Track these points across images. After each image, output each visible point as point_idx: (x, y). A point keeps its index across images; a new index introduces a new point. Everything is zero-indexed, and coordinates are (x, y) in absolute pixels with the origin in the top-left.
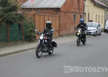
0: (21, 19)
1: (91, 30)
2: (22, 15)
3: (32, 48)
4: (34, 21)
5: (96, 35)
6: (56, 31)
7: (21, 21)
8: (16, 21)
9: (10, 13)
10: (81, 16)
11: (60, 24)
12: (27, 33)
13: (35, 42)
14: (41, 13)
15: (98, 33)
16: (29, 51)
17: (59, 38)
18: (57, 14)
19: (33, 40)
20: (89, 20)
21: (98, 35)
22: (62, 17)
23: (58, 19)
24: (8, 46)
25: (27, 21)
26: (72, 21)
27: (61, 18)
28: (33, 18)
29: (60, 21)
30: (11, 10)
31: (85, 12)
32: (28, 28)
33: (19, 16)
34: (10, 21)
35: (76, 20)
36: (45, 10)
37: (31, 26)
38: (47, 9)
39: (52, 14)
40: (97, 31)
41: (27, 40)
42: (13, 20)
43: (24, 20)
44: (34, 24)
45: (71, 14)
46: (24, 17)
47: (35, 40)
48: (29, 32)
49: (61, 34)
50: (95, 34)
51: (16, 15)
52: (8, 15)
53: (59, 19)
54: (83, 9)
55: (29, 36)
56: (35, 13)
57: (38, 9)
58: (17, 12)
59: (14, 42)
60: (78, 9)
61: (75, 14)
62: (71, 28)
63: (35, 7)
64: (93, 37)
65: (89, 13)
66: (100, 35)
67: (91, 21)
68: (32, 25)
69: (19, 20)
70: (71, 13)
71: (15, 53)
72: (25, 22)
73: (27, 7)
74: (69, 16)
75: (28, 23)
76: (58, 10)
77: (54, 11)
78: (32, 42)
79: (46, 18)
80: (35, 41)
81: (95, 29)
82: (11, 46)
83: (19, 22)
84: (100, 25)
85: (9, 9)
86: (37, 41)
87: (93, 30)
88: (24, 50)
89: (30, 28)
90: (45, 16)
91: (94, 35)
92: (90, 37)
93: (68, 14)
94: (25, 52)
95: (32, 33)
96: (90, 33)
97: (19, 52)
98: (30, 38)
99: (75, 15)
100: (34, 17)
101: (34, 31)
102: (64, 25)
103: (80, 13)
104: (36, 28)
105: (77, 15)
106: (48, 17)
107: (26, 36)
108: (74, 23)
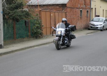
0: (26, 16)
1: (98, 25)
2: (28, 12)
3: (38, 44)
4: (40, 18)
5: (103, 29)
8: (22, 18)
9: (16, 10)
10: (87, 11)
12: (33, 30)
14: (47, 9)
15: (105, 28)
16: (35, 47)
18: (63, 10)
19: (40, 37)
20: (96, 15)
21: (105, 30)
22: (69, 13)
24: (14, 43)
25: (33, 18)
26: (78, 17)
27: (67, 14)
30: (17, 8)
31: (92, 7)
32: (34, 25)
33: (25, 13)
34: (16, 18)
35: (82, 15)
36: (51, 7)
37: (37, 22)
38: (53, 5)
39: (59, 11)
41: (34, 37)
42: (18, 18)
43: (30, 17)
44: (41, 21)
45: (77, 9)
46: (30, 14)
47: (42, 37)
48: (35, 29)
51: (22, 13)
52: (14, 12)
53: (65, 15)
54: (89, 4)
55: (35, 33)
56: (41, 9)
57: (44, 5)
58: (23, 9)
59: (21, 39)
60: (85, 5)
61: (81, 10)
63: (41, 4)
64: (100, 32)
67: (98, 16)
70: (77, 8)
71: (22, 50)
72: (31, 19)
74: (76, 12)
75: (35, 20)
77: (60, 7)
79: (52, 15)
82: (18, 43)
83: (26, 19)
85: (15, 6)
86: (43, 37)
87: (100, 25)
88: (31, 47)
89: (36, 25)
90: (51, 13)
91: (101, 30)
93: (74, 10)
94: (31, 49)
95: (38, 29)
96: (97, 28)
98: (36, 35)
100: (40, 14)
101: (40, 27)
102: (70, 21)
103: (87, 8)
104: (43, 25)
105: (83, 11)
106: (54, 13)
107: (33, 33)
108: (80, 18)
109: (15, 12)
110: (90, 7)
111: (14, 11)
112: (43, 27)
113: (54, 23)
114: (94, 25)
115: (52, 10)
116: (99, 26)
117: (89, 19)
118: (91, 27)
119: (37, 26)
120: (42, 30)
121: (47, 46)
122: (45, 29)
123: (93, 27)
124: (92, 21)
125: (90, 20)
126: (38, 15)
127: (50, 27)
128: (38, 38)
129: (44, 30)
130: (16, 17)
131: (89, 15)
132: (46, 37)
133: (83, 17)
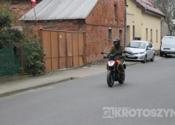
0: (17, 38)
1: (137, 54)
2: (19, 32)
4: (41, 41)
5: (145, 60)
6: (79, 56)
7: (18, 42)
10: (120, 30)
11: (85, 45)
12: (28, 62)
13: (42, 76)
14: (54, 27)
15: (148, 58)
16: (30, 91)
17: (84, 68)
18: (79, 28)
19: (39, 73)
21: (149, 61)
22: (89, 33)
23: (81, 36)
25: (28, 42)
27: (87, 35)
29: (85, 39)
31: (127, 24)
32: (30, 53)
35: (112, 37)
36: (60, 23)
38: (64, 20)
39: (73, 30)
40: (146, 55)
41: (29, 74)
44: (41, 47)
45: (103, 28)
46: (23, 35)
47: (43, 73)
48: (31, 59)
49: (87, 61)
50: (143, 59)
54: (123, 19)
55: (32, 67)
56: (41, 28)
57: (49, 21)
60: (116, 20)
61: (110, 28)
63: (44, 19)
64: (140, 64)
65: (134, 26)
66: (152, 60)
67: (139, 39)
68: (37, 48)
69: (15, 40)
70: (103, 26)
72: (25, 43)
73: (31, 19)
74: (101, 31)
75: (31, 45)
76: (80, 22)
78: (38, 76)
79: (61, 37)
80: (44, 74)
81: (143, 51)
84: (151, 45)
86: (46, 74)
90: (60, 33)
91: (143, 62)
92: (136, 64)
93: (99, 29)
95: (37, 60)
96: (136, 58)
98: (33, 70)
99: (110, 30)
100: (40, 35)
101: (40, 57)
102: (92, 46)
103: (119, 25)
104: (45, 53)
105: (113, 30)
106: (64, 33)
107: (28, 66)
108: (109, 42)
110: (125, 24)
112: (45, 57)
113: (65, 50)
114: (130, 53)
115: (61, 28)
116: (139, 55)
117: (123, 43)
118: (127, 57)
120: (44, 62)
123: (130, 56)
124: (127, 47)
125: (125, 45)
126: (38, 37)
127: (57, 56)
128: (37, 74)
129: (46, 62)
131: (123, 37)
132: (51, 73)
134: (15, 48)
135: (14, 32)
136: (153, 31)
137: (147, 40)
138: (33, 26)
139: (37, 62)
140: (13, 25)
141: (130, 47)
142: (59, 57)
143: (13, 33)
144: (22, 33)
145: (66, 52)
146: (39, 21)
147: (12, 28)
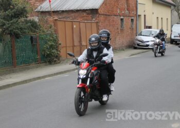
2: (35, 23)
4: (56, 31)
7: (34, 32)
9: (14, 20)
10: (132, 19)
12: (44, 51)
18: (92, 18)
19: (55, 61)
20: (147, 25)
22: (102, 23)
23: (94, 26)
24: (13, 72)
25: (43, 32)
26: (118, 28)
27: (100, 24)
28: (53, 27)
29: (98, 29)
31: (139, 13)
32: (46, 43)
34: (14, 33)
35: (124, 26)
36: (74, 13)
37: (51, 38)
39: (86, 20)
41: (45, 62)
44: (56, 36)
45: (115, 17)
46: (39, 25)
47: (59, 61)
48: (47, 48)
51: (26, 23)
52: (12, 23)
53: (97, 27)
55: (48, 56)
56: (56, 18)
57: (63, 11)
58: (27, 17)
59: (25, 65)
60: (127, 10)
61: (122, 17)
62: (117, 39)
65: (145, 15)
67: (150, 27)
68: (53, 37)
69: (31, 30)
70: (115, 16)
74: (113, 21)
75: (46, 35)
76: (94, 12)
77: (88, 14)
78: (53, 64)
79: (75, 26)
80: (59, 63)
83: (31, 33)
85: (13, 14)
86: (61, 62)
88: (39, 78)
89: (49, 42)
90: (74, 22)
93: (111, 18)
94: (39, 80)
95: (53, 49)
97: (30, 80)
98: (49, 59)
99: (122, 19)
100: (55, 25)
101: (55, 46)
103: (131, 15)
104: (60, 42)
105: (125, 19)
106: (78, 23)
107: (44, 55)
108: (121, 31)
109: (14, 22)
110: (137, 13)
111: (12, 21)
112: (60, 46)
113: (79, 39)
114: (142, 42)
115: (75, 18)
116: (150, 43)
117: (135, 32)
118: (138, 45)
119: (50, 44)
120: (60, 51)
121: (66, 75)
122: (65, 48)
123: (141, 44)
124: (139, 35)
125: (137, 33)
127: (72, 45)
129: (62, 51)
130: (14, 30)
131: (134, 26)
132: (66, 61)
133: (125, 28)
134: (32, 38)
135: (31, 22)
136: (163, 19)
137: (158, 29)
138: (48, 16)
139: (53, 51)
140: (29, 16)
141: (141, 35)
142: (74, 46)
143: (29, 24)
144: (38, 24)
145: (80, 41)
146: (54, 12)
147: (28, 19)
